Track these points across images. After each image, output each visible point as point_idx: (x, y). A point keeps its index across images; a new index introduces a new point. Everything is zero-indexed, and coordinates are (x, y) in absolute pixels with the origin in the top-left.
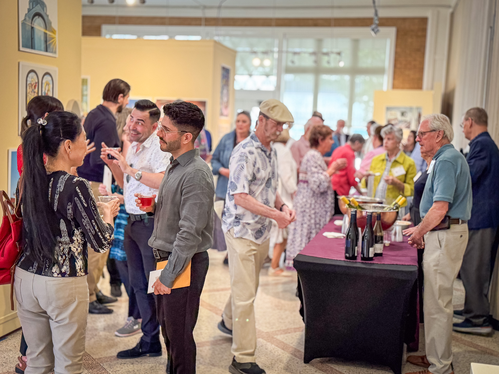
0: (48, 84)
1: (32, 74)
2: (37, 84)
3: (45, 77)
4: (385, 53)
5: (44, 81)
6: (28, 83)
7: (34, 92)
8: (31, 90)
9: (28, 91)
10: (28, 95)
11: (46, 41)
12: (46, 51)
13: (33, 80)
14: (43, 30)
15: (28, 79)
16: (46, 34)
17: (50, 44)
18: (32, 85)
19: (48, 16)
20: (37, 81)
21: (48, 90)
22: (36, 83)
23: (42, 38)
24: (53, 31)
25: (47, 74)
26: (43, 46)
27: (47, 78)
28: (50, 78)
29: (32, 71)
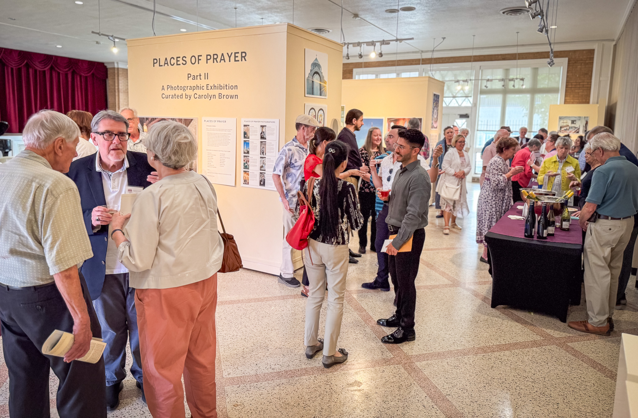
0: (321, 116)
1: (312, 110)
4: (559, 77)
5: (319, 114)
11: (321, 89)
12: (321, 95)
14: (319, 82)
16: (320, 84)
17: (323, 91)
19: (322, 73)
20: (315, 114)
21: (321, 120)
23: (319, 88)
24: (325, 82)
25: (321, 109)
26: (319, 92)
27: (321, 112)
28: (322, 112)
29: (313, 108)
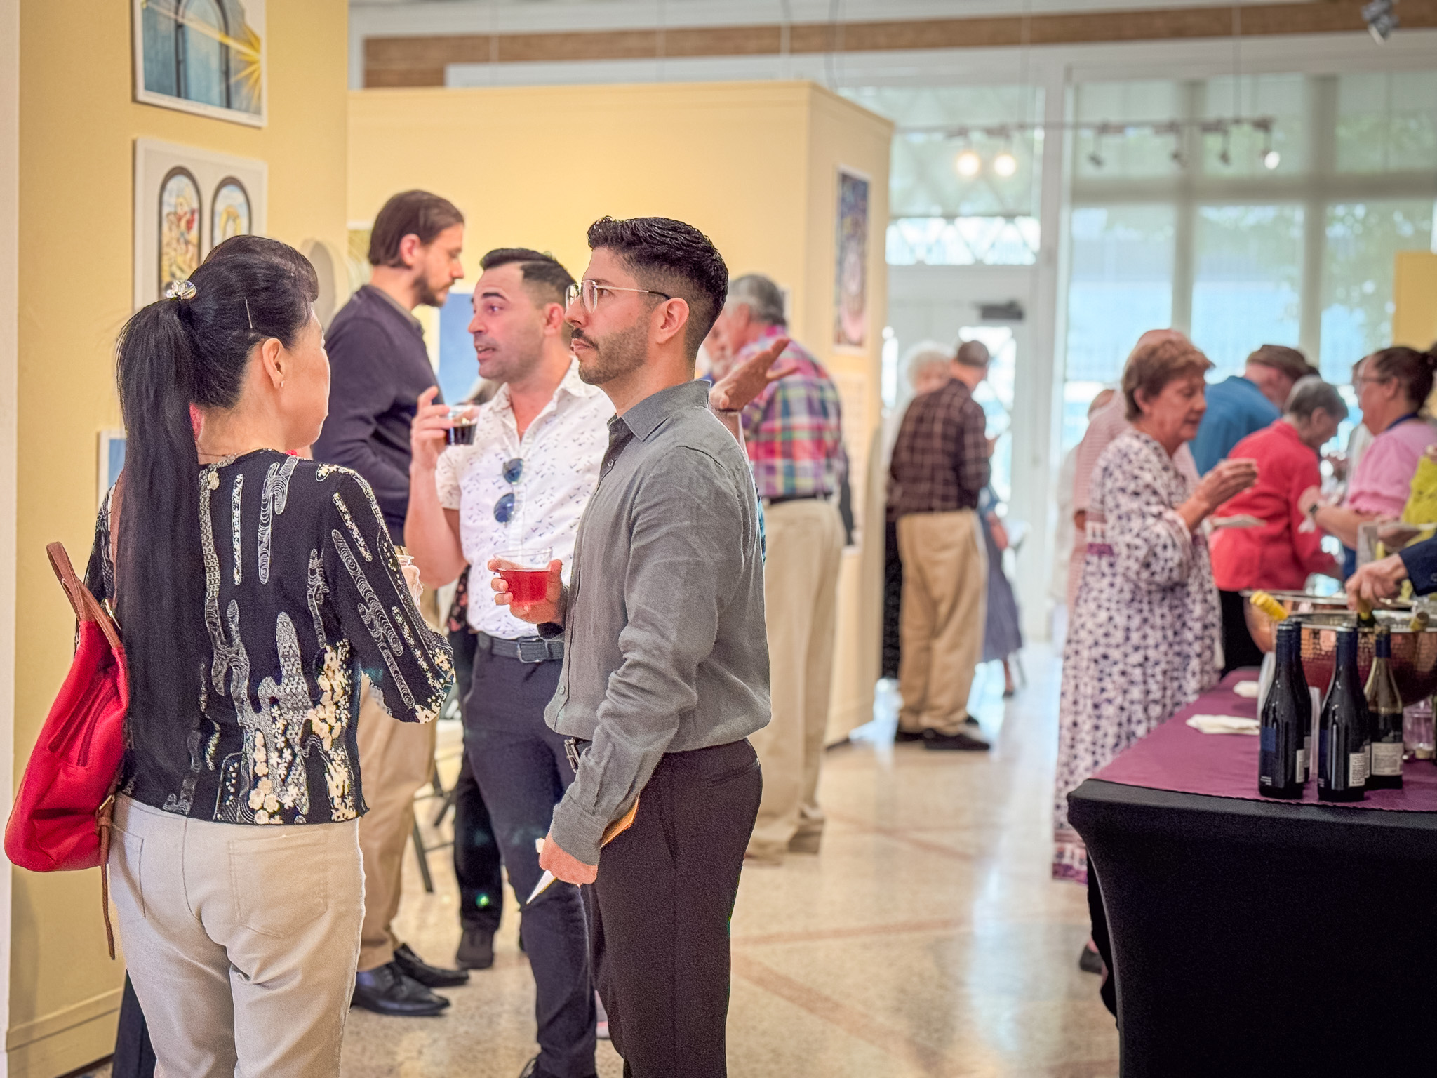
0: (231, 217)
1: (179, 182)
2: (196, 216)
3: (225, 192)
5: (220, 206)
6: (166, 210)
7: (187, 243)
8: (175, 233)
9: (165, 241)
10: (165, 249)
11: (226, 73)
12: (228, 105)
13: (181, 200)
14: (218, 36)
15: (166, 197)
16: (225, 49)
17: (239, 84)
18: (179, 219)
20: (195, 205)
22: (193, 212)
23: (215, 63)
24: (251, 40)
25: (230, 181)
26: (216, 89)
27: (230, 194)
28: (238, 197)
29: (179, 171)
